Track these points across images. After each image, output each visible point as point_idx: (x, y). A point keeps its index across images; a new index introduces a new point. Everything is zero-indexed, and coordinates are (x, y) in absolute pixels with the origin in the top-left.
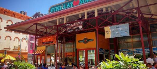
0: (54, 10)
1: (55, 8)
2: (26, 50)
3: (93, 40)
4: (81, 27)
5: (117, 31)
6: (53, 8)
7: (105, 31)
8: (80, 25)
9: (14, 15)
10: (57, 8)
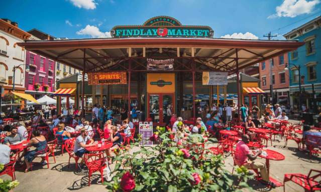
0: (122, 33)
1: (124, 31)
2: (22, 85)
3: (171, 83)
4: (172, 67)
5: (216, 78)
6: (121, 31)
7: (203, 76)
8: (169, 63)
9: (10, 30)
10: (128, 31)
